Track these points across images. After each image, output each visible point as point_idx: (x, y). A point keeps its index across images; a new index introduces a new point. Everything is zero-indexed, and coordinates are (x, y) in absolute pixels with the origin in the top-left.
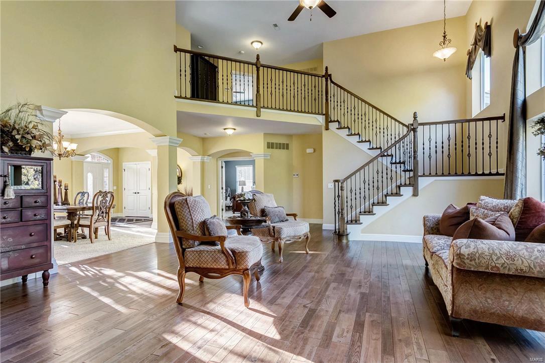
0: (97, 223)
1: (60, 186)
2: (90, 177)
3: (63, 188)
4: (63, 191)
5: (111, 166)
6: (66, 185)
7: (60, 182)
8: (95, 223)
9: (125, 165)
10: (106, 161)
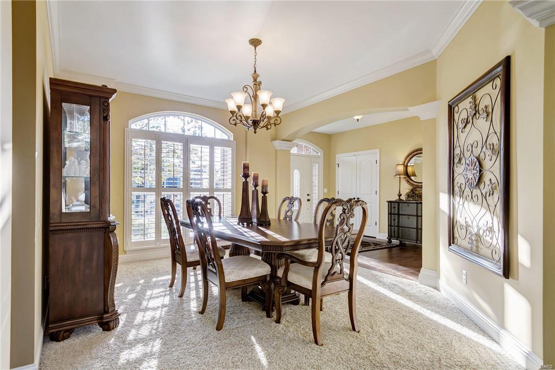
0: (327, 285)
1: (256, 186)
2: (296, 175)
3: (259, 188)
4: (260, 195)
5: (321, 161)
6: (265, 184)
7: (256, 178)
8: (323, 284)
9: (340, 158)
10: (315, 154)
